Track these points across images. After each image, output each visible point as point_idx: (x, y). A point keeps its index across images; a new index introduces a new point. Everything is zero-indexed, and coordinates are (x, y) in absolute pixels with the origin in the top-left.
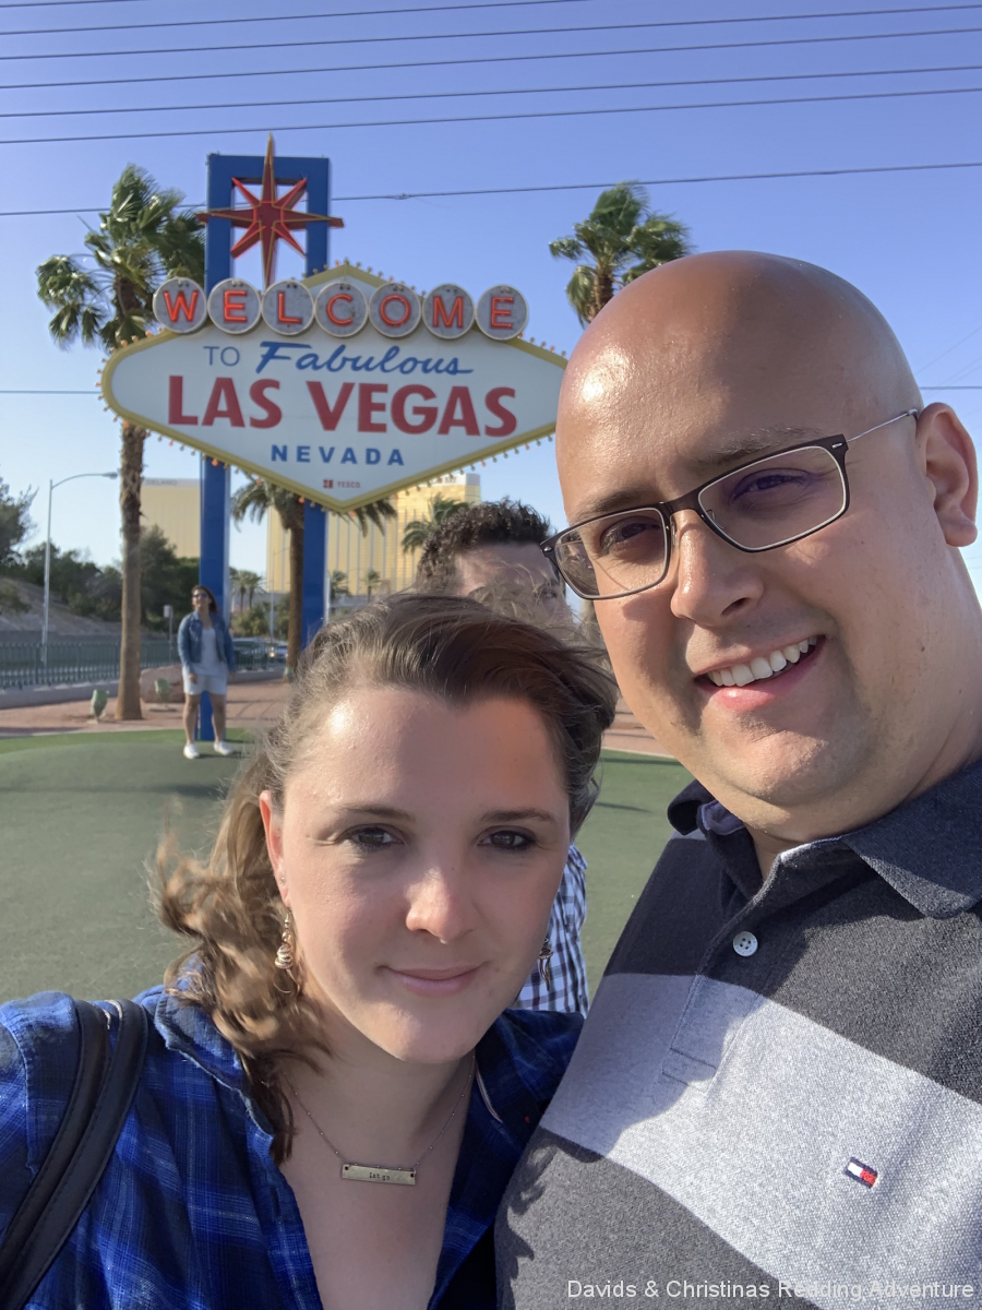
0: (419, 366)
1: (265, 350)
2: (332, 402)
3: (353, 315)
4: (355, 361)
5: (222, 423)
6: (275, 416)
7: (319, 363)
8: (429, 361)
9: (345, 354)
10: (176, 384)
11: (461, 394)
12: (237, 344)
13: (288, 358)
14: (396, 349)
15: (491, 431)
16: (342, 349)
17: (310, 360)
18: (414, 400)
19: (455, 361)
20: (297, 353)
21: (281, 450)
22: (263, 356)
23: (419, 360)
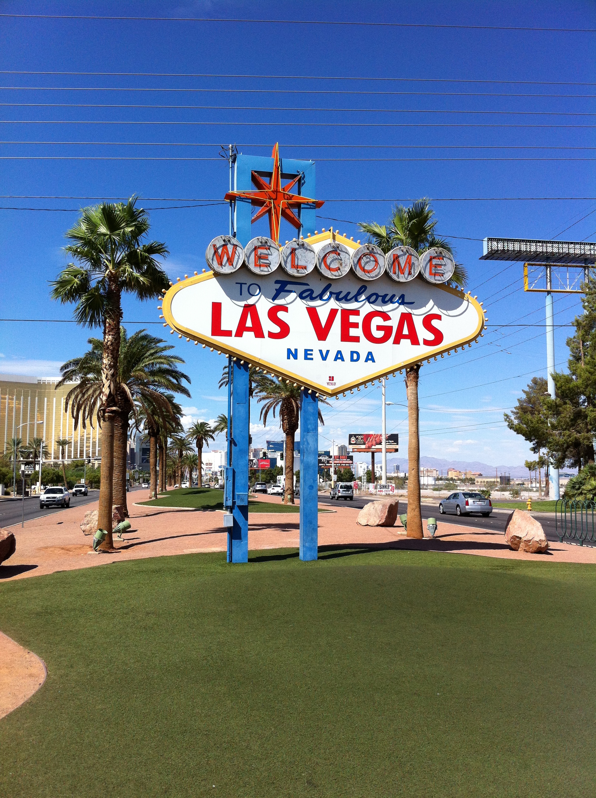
0: (380, 298)
1: (278, 286)
2: (323, 322)
3: (341, 265)
4: (338, 294)
5: (249, 335)
6: (285, 331)
7: (314, 295)
8: (386, 295)
9: (330, 290)
10: (217, 308)
11: (406, 318)
12: (261, 282)
13: (294, 292)
14: (365, 287)
15: (426, 343)
16: (329, 286)
17: (309, 292)
18: (377, 321)
19: (402, 297)
20: (299, 289)
21: (294, 352)
22: (276, 290)
23: (379, 295)
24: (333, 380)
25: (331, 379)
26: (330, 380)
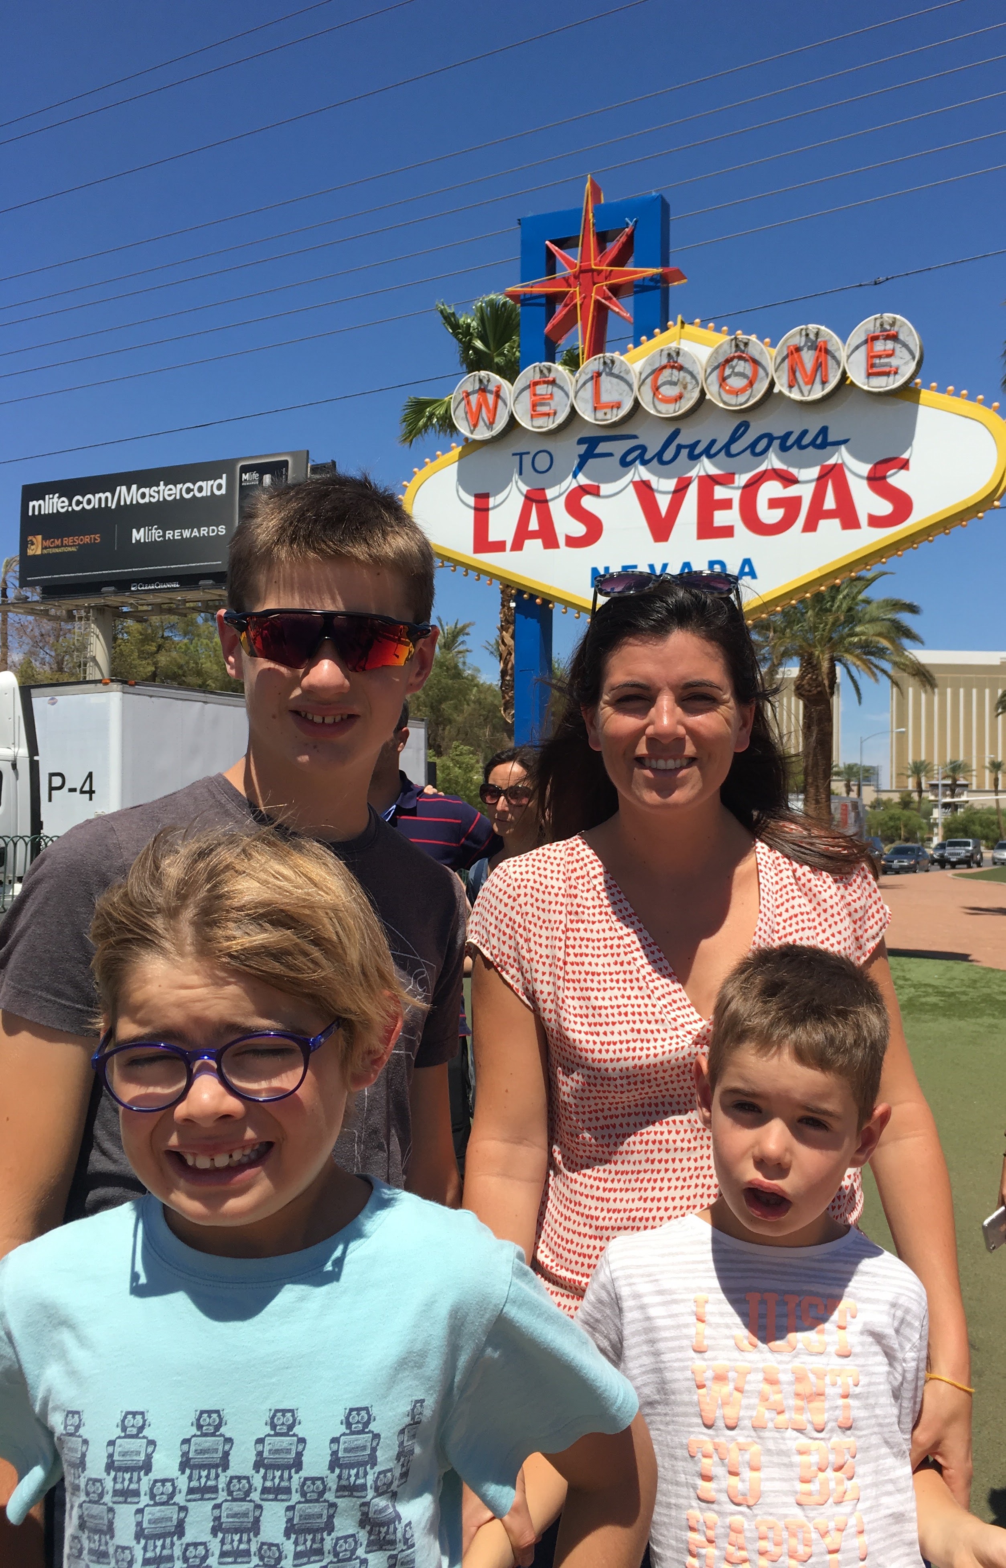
0: (777, 443)
1: (583, 448)
2: (664, 503)
3: (684, 387)
4: (693, 447)
5: (533, 545)
6: (594, 530)
7: (647, 457)
8: (788, 434)
9: (679, 440)
11: (831, 476)
12: (549, 445)
13: (611, 455)
14: (745, 425)
16: (676, 434)
17: (637, 453)
18: (771, 489)
19: (824, 431)
20: (619, 448)
22: (580, 456)
23: (775, 435)
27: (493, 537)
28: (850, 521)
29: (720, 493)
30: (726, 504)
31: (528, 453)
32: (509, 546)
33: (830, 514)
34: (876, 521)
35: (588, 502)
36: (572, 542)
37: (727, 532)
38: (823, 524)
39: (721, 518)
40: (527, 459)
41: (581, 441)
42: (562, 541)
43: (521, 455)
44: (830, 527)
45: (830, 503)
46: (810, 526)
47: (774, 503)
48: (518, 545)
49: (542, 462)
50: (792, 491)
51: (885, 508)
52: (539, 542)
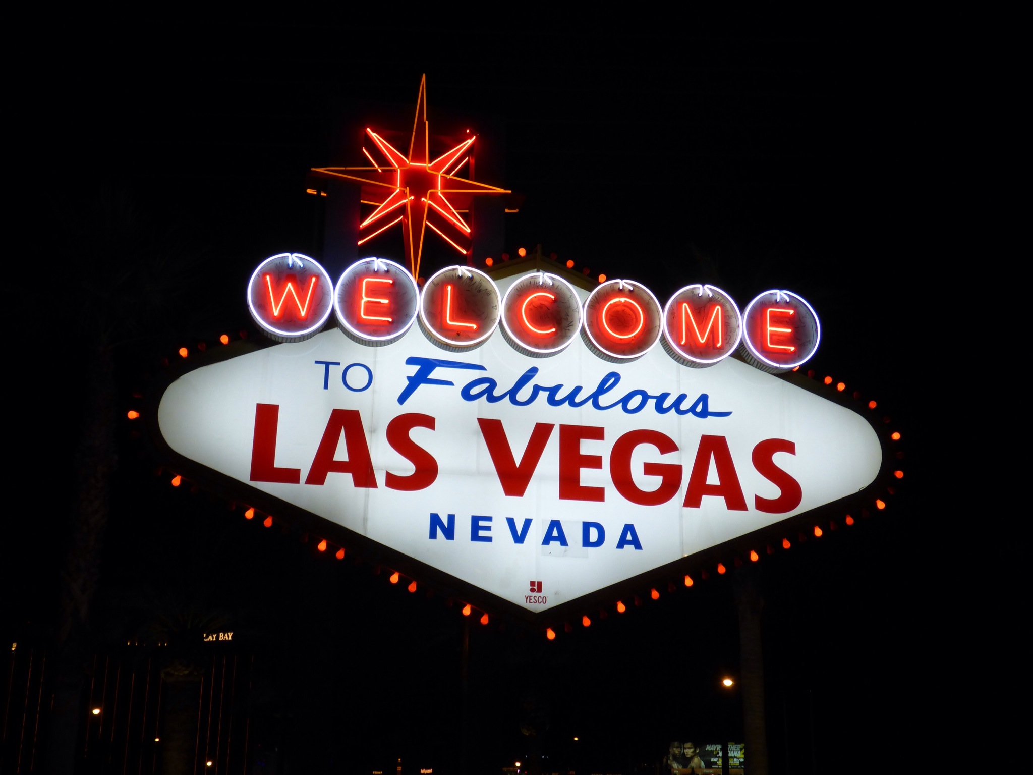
1: (414, 370)
2: (518, 452)
5: (340, 481)
6: (425, 472)
7: (497, 393)
8: (665, 396)
9: (536, 380)
10: (267, 417)
11: (715, 447)
13: (448, 383)
14: (615, 377)
16: (534, 371)
17: (485, 386)
18: (644, 454)
19: (704, 398)
21: (445, 521)
22: (409, 378)
23: (649, 394)
24: (539, 590)
25: (536, 588)
26: (532, 590)
27: (281, 460)
28: (736, 501)
29: (588, 447)
30: (595, 462)
31: (338, 364)
32: (304, 476)
33: (713, 491)
34: (763, 504)
35: (417, 435)
36: (394, 482)
37: (596, 494)
38: (706, 499)
39: (588, 477)
40: (336, 373)
41: (411, 361)
42: (380, 479)
43: (328, 364)
44: (714, 504)
45: (713, 478)
46: (692, 501)
47: (650, 469)
48: (317, 476)
49: (357, 377)
50: (669, 459)
51: (772, 492)
52: (348, 477)
